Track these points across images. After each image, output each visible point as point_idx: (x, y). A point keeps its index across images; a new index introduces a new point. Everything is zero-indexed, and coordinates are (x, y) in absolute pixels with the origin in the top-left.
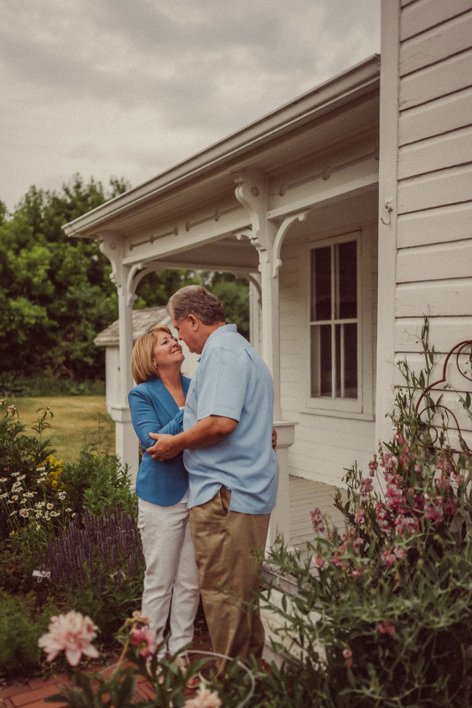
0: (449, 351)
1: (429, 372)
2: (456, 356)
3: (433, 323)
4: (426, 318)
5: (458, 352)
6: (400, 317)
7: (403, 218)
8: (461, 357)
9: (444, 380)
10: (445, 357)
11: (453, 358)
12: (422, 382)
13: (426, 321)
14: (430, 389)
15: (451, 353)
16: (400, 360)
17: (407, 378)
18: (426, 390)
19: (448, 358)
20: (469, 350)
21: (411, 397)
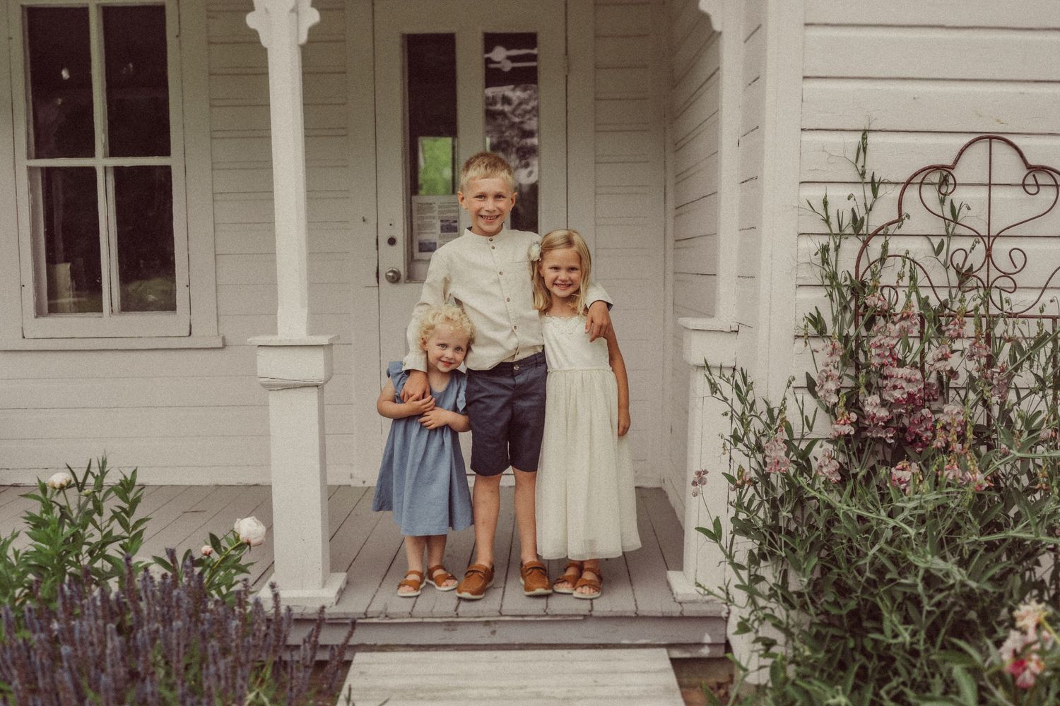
0: (905, 180)
1: (869, 210)
2: (917, 187)
3: (872, 138)
4: (865, 132)
5: (919, 181)
6: (809, 130)
8: (924, 188)
9: (900, 219)
10: (902, 186)
12: (857, 223)
13: (864, 138)
14: (876, 234)
15: (908, 183)
16: (815, 193)
17: (827, 221)
18: (871, 236)
19: (904, 190)
20: (935, 178)
21: (837, 248)
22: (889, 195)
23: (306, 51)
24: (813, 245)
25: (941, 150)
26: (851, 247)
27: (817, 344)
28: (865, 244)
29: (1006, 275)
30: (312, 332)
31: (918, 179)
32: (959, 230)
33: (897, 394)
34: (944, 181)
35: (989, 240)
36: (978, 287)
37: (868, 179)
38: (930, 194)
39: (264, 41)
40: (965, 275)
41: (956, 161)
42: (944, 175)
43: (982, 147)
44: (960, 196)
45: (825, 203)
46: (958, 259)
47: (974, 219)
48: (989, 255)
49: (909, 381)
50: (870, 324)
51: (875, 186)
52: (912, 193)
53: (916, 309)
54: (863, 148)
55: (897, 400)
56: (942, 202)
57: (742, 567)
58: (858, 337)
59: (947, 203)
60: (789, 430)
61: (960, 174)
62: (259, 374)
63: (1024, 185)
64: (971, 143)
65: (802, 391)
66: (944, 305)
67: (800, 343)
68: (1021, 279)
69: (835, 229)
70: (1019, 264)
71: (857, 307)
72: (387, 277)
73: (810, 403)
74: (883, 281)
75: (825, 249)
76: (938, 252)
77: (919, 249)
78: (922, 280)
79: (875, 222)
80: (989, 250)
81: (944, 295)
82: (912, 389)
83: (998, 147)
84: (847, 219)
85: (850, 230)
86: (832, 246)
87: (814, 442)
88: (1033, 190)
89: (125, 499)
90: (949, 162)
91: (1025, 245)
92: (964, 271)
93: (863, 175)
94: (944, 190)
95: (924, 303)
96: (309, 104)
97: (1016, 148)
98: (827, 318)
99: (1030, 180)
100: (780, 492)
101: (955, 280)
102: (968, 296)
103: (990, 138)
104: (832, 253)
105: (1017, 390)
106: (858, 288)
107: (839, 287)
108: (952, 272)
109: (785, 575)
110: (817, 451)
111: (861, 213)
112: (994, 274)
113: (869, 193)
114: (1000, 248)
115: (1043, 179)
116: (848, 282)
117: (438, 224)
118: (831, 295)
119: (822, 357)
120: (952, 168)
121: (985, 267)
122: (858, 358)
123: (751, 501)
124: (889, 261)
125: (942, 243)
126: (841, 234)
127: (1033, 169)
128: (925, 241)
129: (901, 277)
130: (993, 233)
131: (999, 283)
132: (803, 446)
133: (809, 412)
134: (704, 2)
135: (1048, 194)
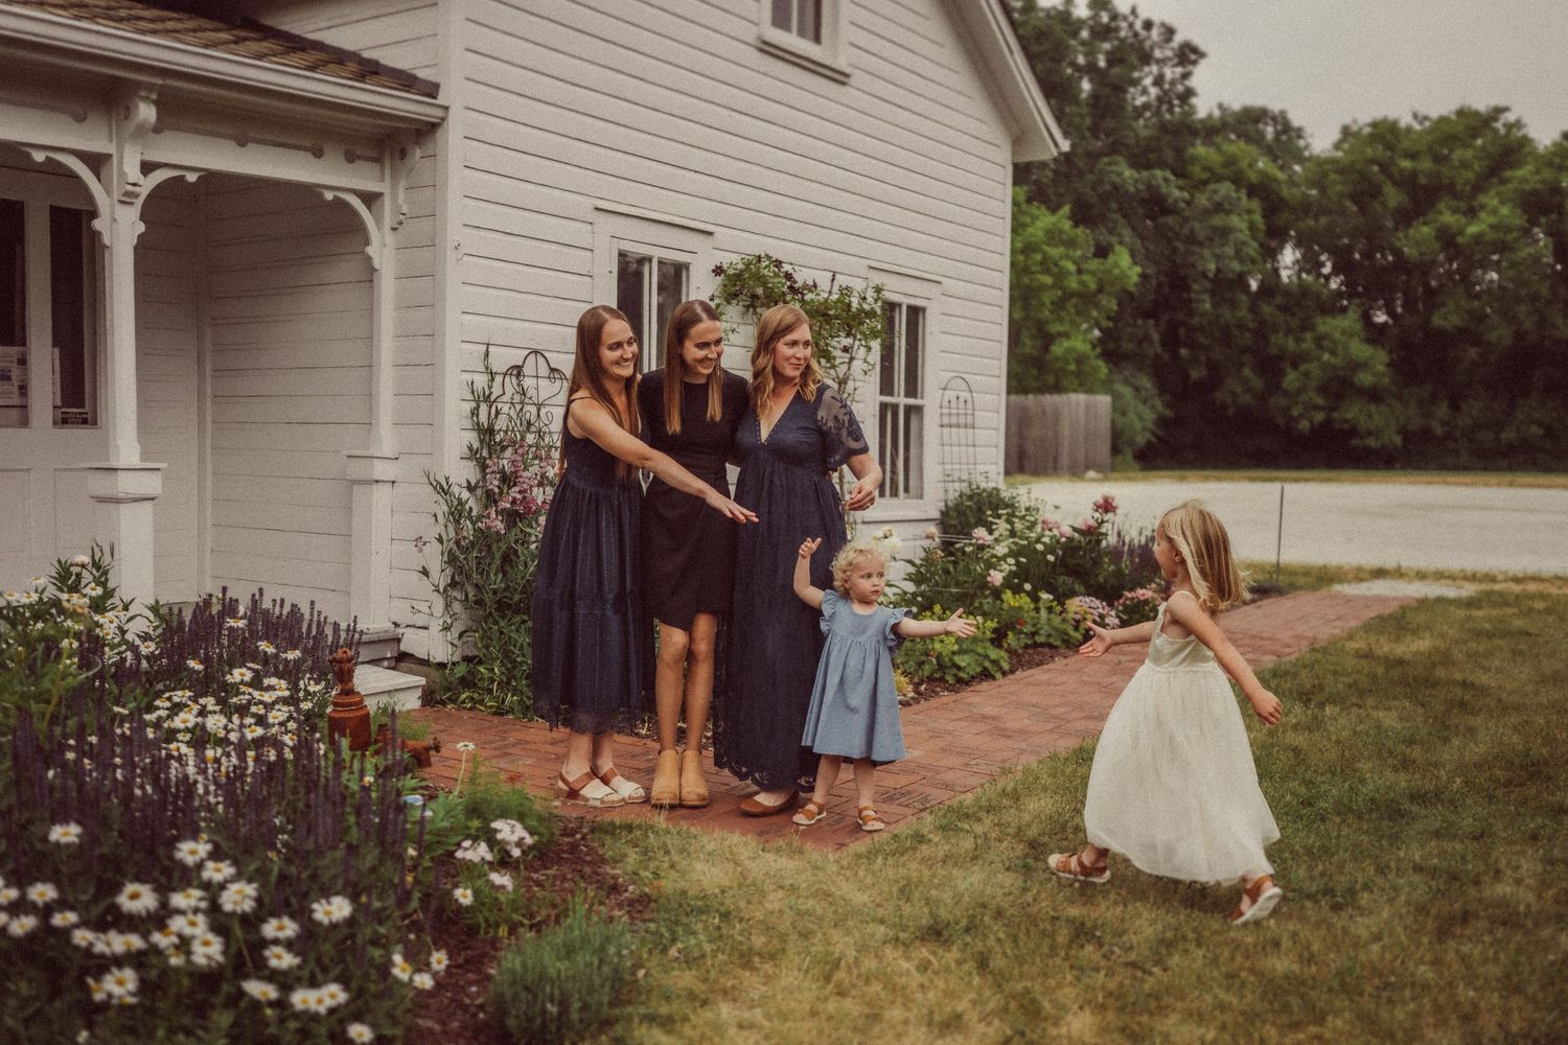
0: (505, 371)
1: (490, 387)
2: (509, 377)
3: (491, 348)
4: (488, 345)
5: (510, 374)
6: (464, 342)
7: (466, 258)
8: (512, 377)
9: (504, 393)
10: (503, 376)
11: (507, 379)
12: (486, 396)
13: (487, 348)
14: (495, 401)
15: (506, 374)
16: (468, 377)
17: (473, 393)
18: (491, 403)
19: (504, 378)
21: (478, 409)
22: (498, 379)
24: (468, 406)
25: (516, 356)
26: (484, 409)
28: (491, 406)
29: (546, 426)
30: (144, 459)
31: (509, 372)
32: (527, 401)
34: (519, 374)
35: (539, 406)
37: (489, 370)
38: (514, 380)
39: (106, 241)
41: (523, 363)
42: (517, 371)
43: (533, 356)
44: (526, 382)
45: (472, 383)
47: (532, 395)
48: (539, 415)
51: (492, 375)
54: (487, 354)
56: (519, 385)
59: (521, 386)
61: (527, 370)
63: (549, 378)
64: (528, 354)
67: (464, 461)
68: (552, 428)
69: (477, 399)
70: (550, 420)
75: (474, 409)
79: (493, 394)
80: (538, 412)
83: (538, 357)
84: (482, 393)
85: (483, 399)
86: (476, 407)
88: (553, 381)
90: (521, 364)
91: (552, 409)
93: (487, 368)
94: (519, 379)
97: (545, 358)
98: (475, 447)
99: (552, 375)
103: (536, 352)
104: (476, 411)
106: (489, 431)
107: (480, 430)
111: (487, 390)
113: (490, 379)
114: (543, 411)
116: (484, 428)
118: (476, 434)
120: (522, 367)
126: (480, 401)
127: (553, 370)
130: (540, 402)
134: (370, 250)
135: (558, 383)
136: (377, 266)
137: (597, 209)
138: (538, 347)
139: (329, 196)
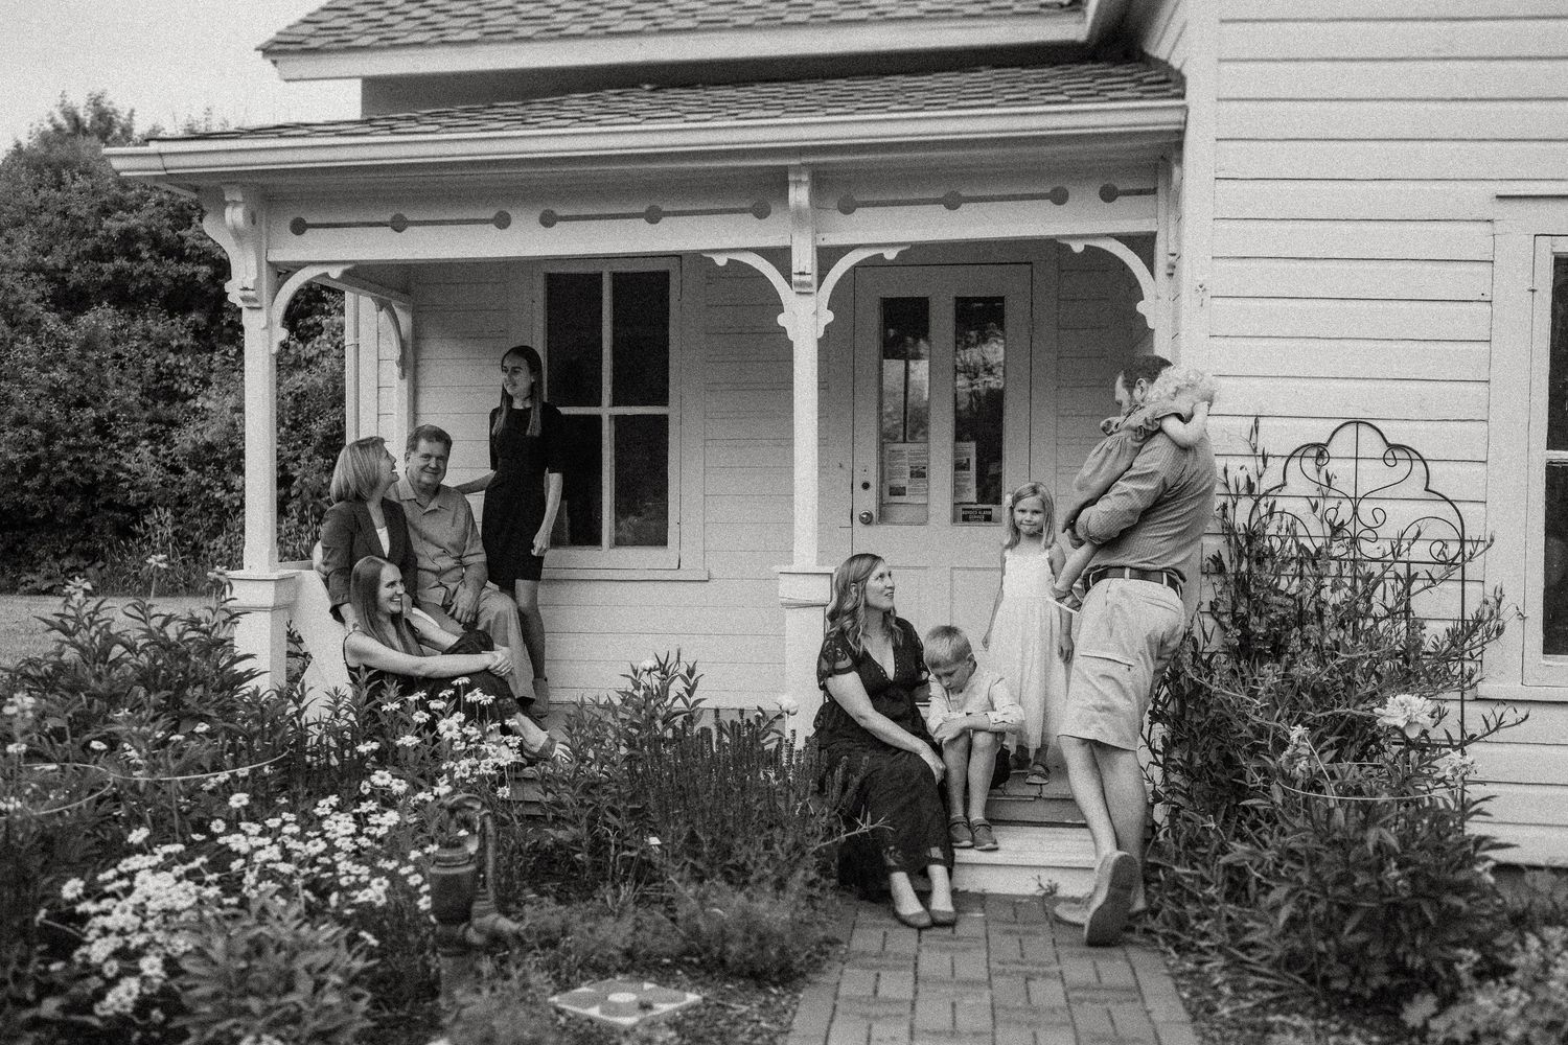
0: (1289, 453)
1: (1260, 476)
2: (1298, 459)
3: (1262, 422)
4: (1257, 416)
5: (1300, 455)
8: (1304, 460)
9: (1285, 484)
10: (1285, 460)
12: (1250, 486)
13: (1256, 422)
14: (1264, 495)
15: (1291, 456)
17: (1227, 485)
18: (1261, 497)
19: (1287, 462)
20: (1314, 453)
21: (1235, 505)
22: (1276, 465)
23: (823, 344)
25: (1318, 432)
26: (1245, 504)
27: (1215, 579)
28: (1257, 503)
29: (1370, 528)
30: (820, 562)
31: (1299, 453)
32: (1332, 493)
33: (1272, 616)
34: (1320, 456)
35: (1356, 501)
36: (1343, 538)
37: (1259, 452)
38: (1309, 465)
39: (791, 336)
40: (1337, 530)
41: (1330, 440)
42: (1320, 451)
43: (1351, 429)
44: (1332, 467)
45: (1226, 471)
46: (1331, 515)
47: (1343, 484)
48: (1355, 514)
49: (1281, 606)
50: (1260, 561)
51: (1265, 458)
52: (1293, 463)
53: (1294, 551)
54: (1255, 429)
55: (1272, 620)
56: (1319, 471)
57: (1159, 753)
58: (1250, 571)
59: (1323, 472)
60: (1196, 647)
61: (1332, 450)
62: (780, 594)
63: (1384, 459)
64: (1341, 427)
65: (1206, 615)
66: (1318, 551)
67: (1204, 578)
68: (1381, 532)
69: (1233, 491)
70: (1380, 522)
71: (1250, 551)
72: (861, 518)
73: (1209, 622)
74: (1268, 532)
75: (1225, 507)
76: (1315, 508)
77: (1300, 507)
78: (1301, 531)
79: (1264, 485)
80: (1355, 509)
81: (1319, 543)
82: (1281, 612)
83: (1363, 429)
84: (1243, 483)
85: (1244, 492)
86: (1230, 504)
87: (1212, 655)
88: (1392, 463)
89: (687, 683)
90: (1324, 441)
91: (1385, 505)
92: (1336, 524)
93: (1255, 450)
94: (1320, 462)
95: (1302, 548)
96: (824, 385)
97: (1378, 430)
98: (1226, 559)
99: (1389, 455)
100: (1187, 691)
101: (1328, 532)
102: (1335, 544)
103: (1357, 422)
104: (1230, 510)
105: (1375, 618)
106: (1252, 536)
107: (1235, 534)
108: (1326, 525)
109: (1190, 756)
110: (1214, 661)
111: (1254, 479)
112: (1360, 527)
113: (1261, 464)
115: (1398, 454)
116: (1243, 531)
117: (908, 471)
118: (1229, 541)
119: (1219, 588)
120: (1327, 445)
121: (1352, 523)
122: (1249, 590)
123: (1164, 699)
124: (1277, 516)
125: (1317, 504)
126: (1238, 496)
127: (1392, 447)
128: (1305, 501)
129: (1280, 528)
130: (1360, 495)
131: (1363, 535)
132: (1205, 657)
133: (1208, 631)
134: (1141, 307)
135: (1404, 466)
136: (1151, 325)
137: (1499, 197)
138: (1361, 415)
139: (1078, 247)
